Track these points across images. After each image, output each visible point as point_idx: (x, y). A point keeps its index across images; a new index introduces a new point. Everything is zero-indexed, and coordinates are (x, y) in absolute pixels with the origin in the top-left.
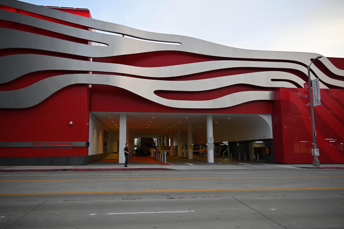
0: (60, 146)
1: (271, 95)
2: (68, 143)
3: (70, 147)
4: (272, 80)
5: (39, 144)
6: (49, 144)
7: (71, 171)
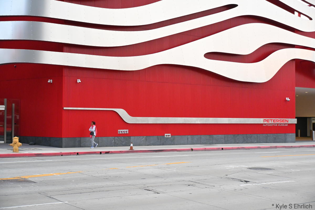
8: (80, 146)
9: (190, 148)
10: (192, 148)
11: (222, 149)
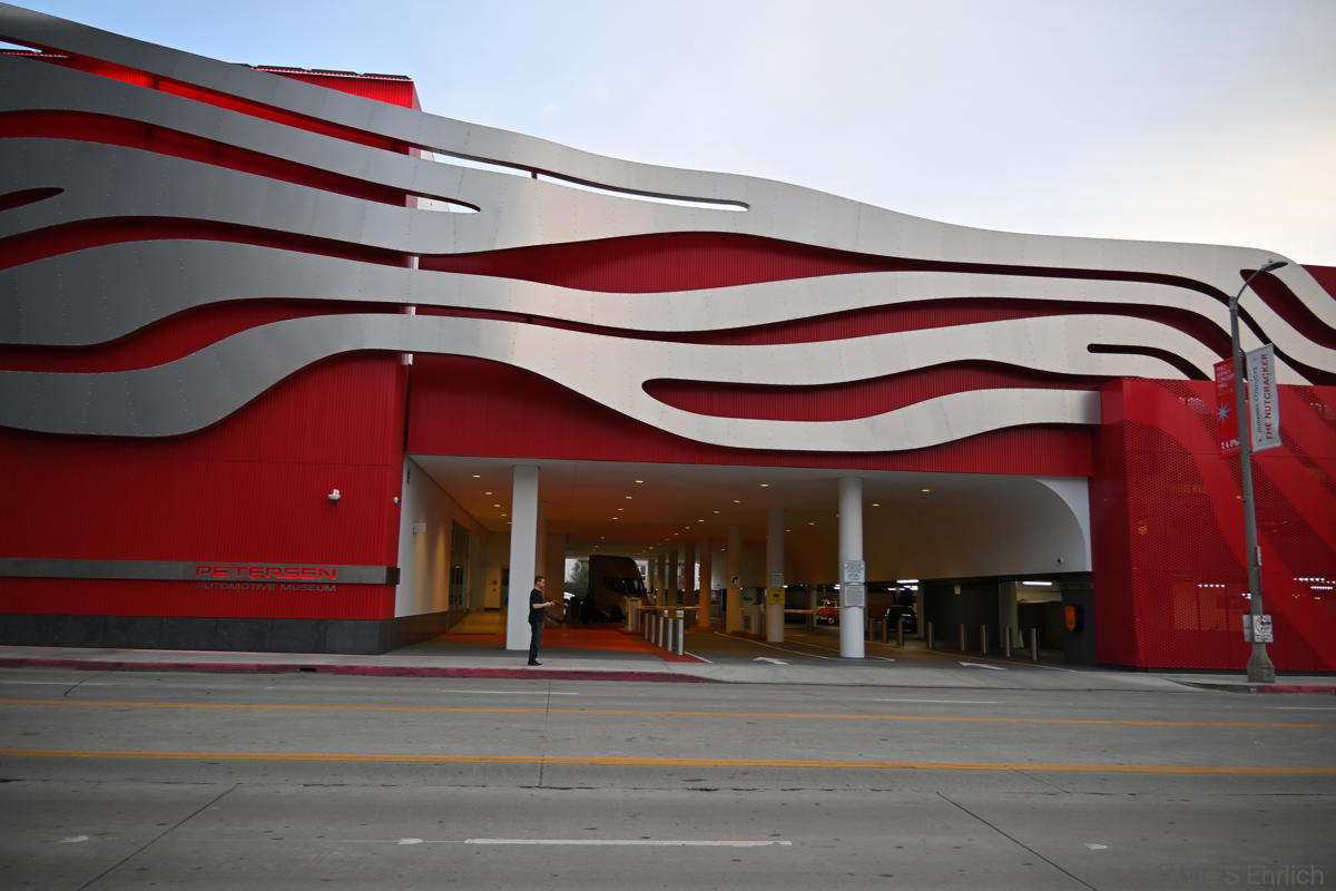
0: (291, 579)
1: (1088, 406)
2: (321, 570)
3: (332, 584)
4: (1094, 348)
5: (215, 571)
6: (251, 571)
7: (330, 676)
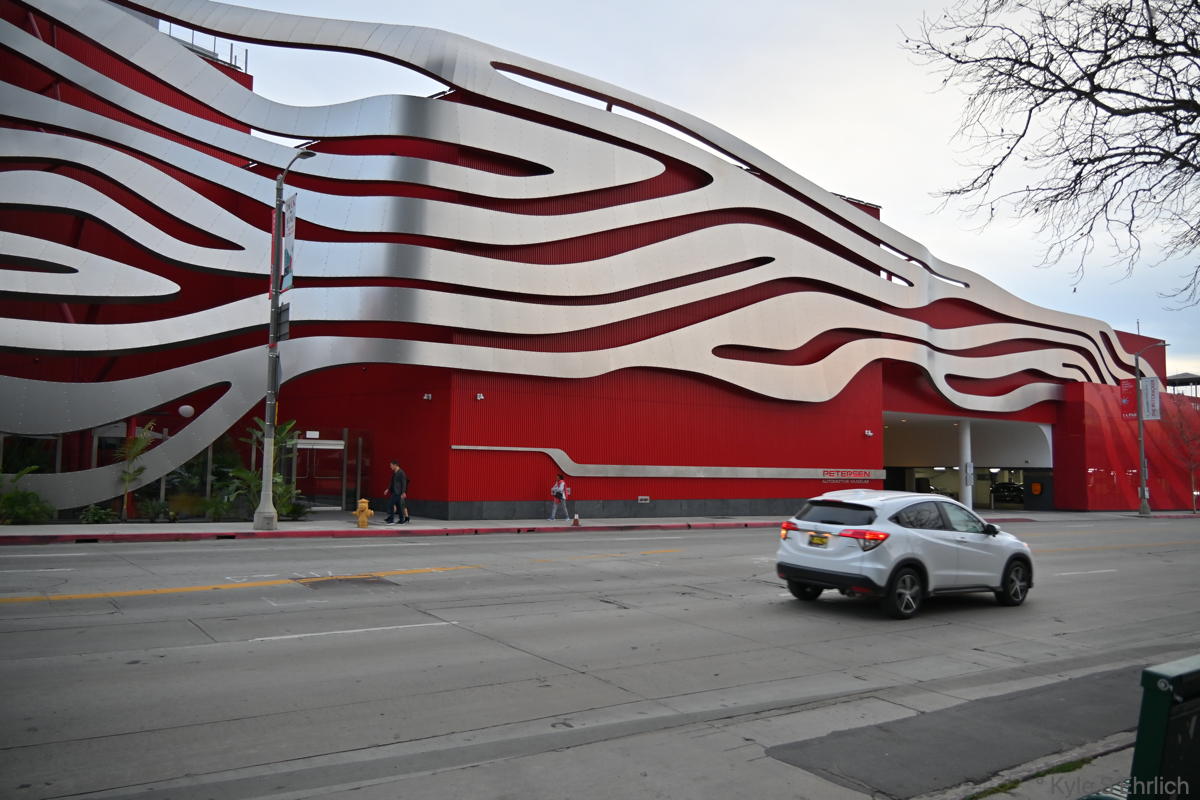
0: (854, 478)
1: (1058, 392)
2: (865, 472)
3: (867, 480)
4: (1065, 365)
6: (842, 474)
8: (480, 517)
9: (684, 523)
10: (691, 523)
11: (746, 525)
